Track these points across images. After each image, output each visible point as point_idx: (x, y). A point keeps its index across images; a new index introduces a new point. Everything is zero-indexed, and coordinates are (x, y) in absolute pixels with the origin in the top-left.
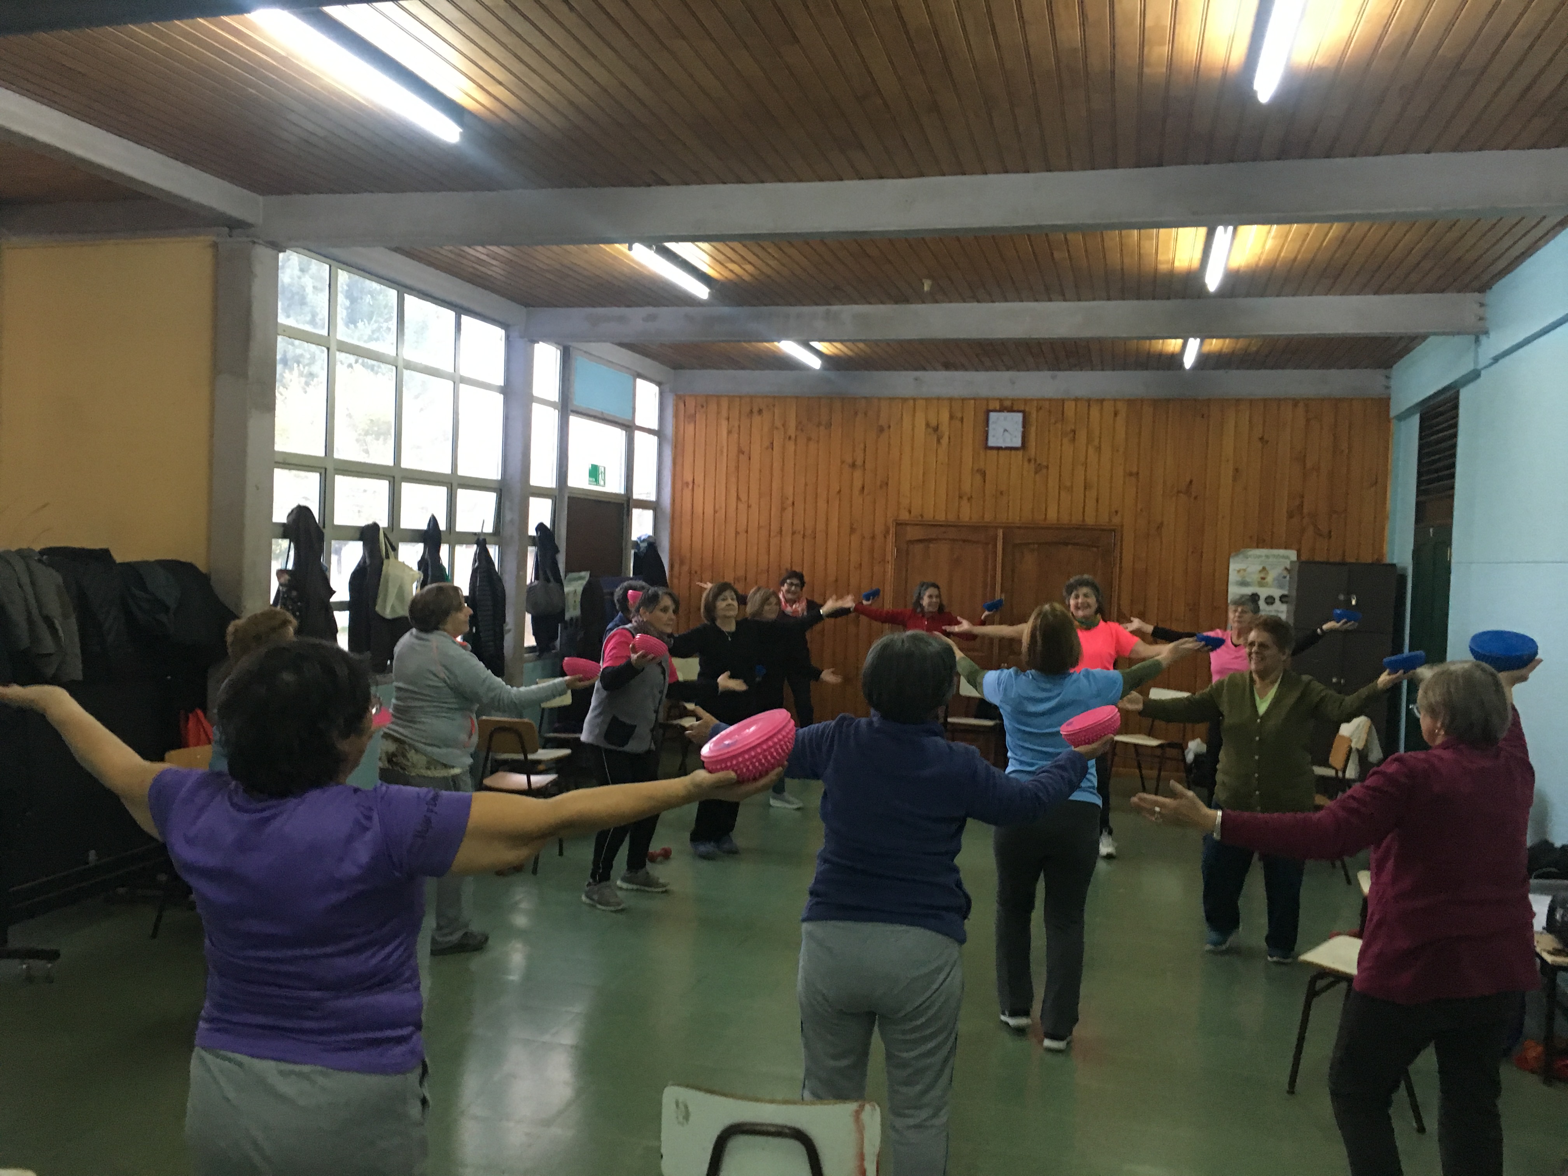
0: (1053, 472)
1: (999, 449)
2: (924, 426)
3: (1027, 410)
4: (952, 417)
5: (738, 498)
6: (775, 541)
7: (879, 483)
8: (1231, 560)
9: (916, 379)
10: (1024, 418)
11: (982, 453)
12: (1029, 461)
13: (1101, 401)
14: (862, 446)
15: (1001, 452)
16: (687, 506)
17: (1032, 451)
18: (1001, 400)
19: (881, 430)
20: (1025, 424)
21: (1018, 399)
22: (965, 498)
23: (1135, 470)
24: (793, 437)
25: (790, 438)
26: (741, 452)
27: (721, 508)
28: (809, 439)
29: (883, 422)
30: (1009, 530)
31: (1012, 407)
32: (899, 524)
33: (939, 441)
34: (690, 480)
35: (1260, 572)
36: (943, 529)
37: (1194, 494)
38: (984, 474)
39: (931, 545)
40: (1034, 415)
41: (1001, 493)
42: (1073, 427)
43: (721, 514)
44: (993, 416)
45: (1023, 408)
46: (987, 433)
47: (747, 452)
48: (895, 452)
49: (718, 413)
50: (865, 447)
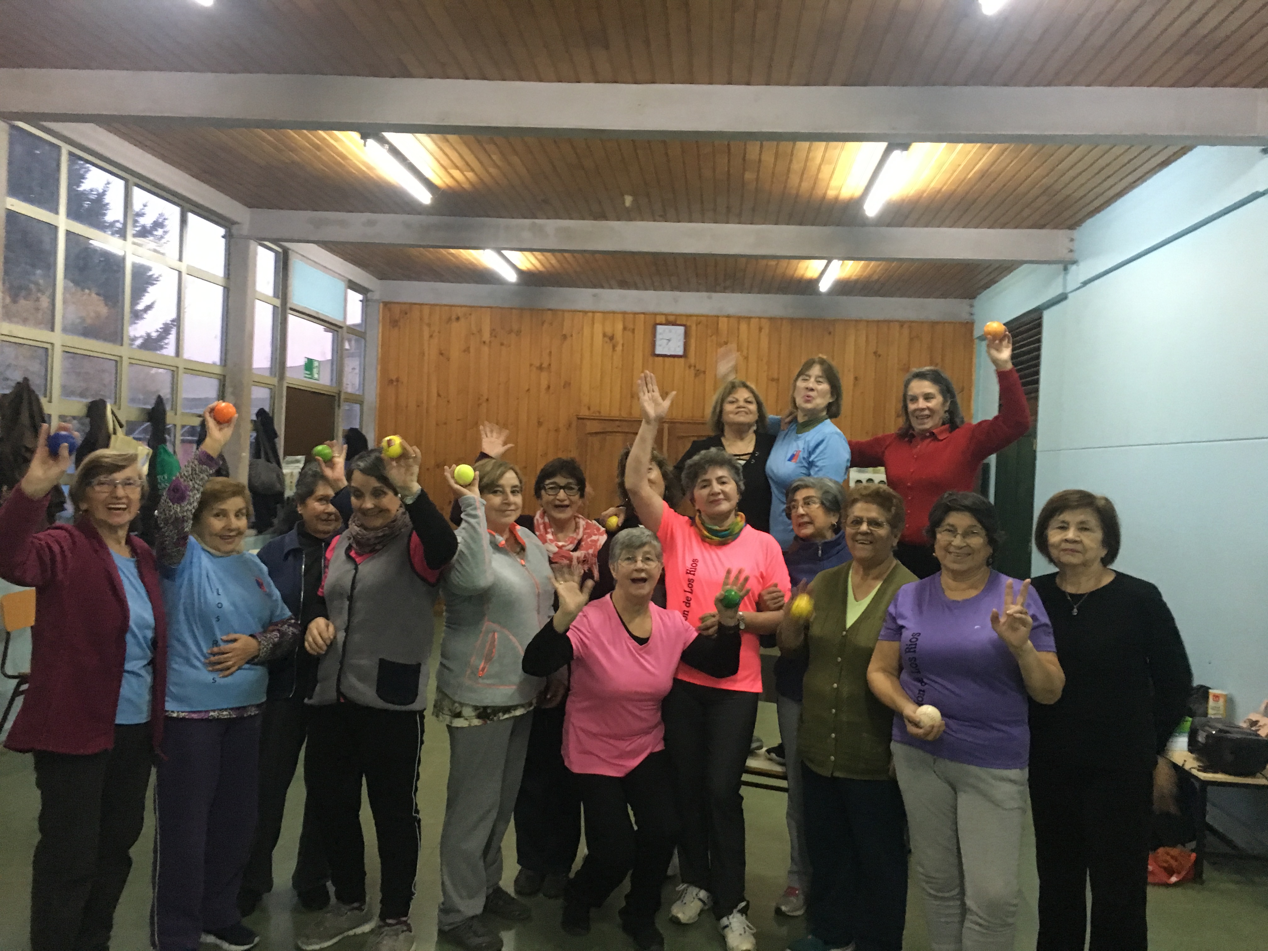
0: (709, 376)
1: (664, 356)
2: (601, 336)
3: (688, 324)
4: (625, 329)
5: (439, 395)
7: (562, 384)
9: (595, 295)
10: (686, 330)
11: (650, 359)
12: (690, 367)
13: (749, 318)
14: (548, 351)
15: (666, 359)
16: (392, 400)
17: (692, 359)
18: (666, 315)
19: (565, 337)
20: (687, 335)
21: (681, 315)
23: (776, 376)
24: (487, 341)
25: (485, 343)
26: (440, 353)
27: (422, 403)
28: (502, 344)
29: (566, 331)
30: (672, 425)
31: (676, 320)
32: (580, 419)
33: (614, 347)
34: (394, 378)
36: (617, 423)
39: (607, 437)
40: (694, 327)
42: (726, 339)
43: (422, 409)
44: (660, 328)
45: (684, 323)
46: (654, 342)
47: (446, 355)
48: (576, 357)
49: (420, 319)
50: (551, 352)
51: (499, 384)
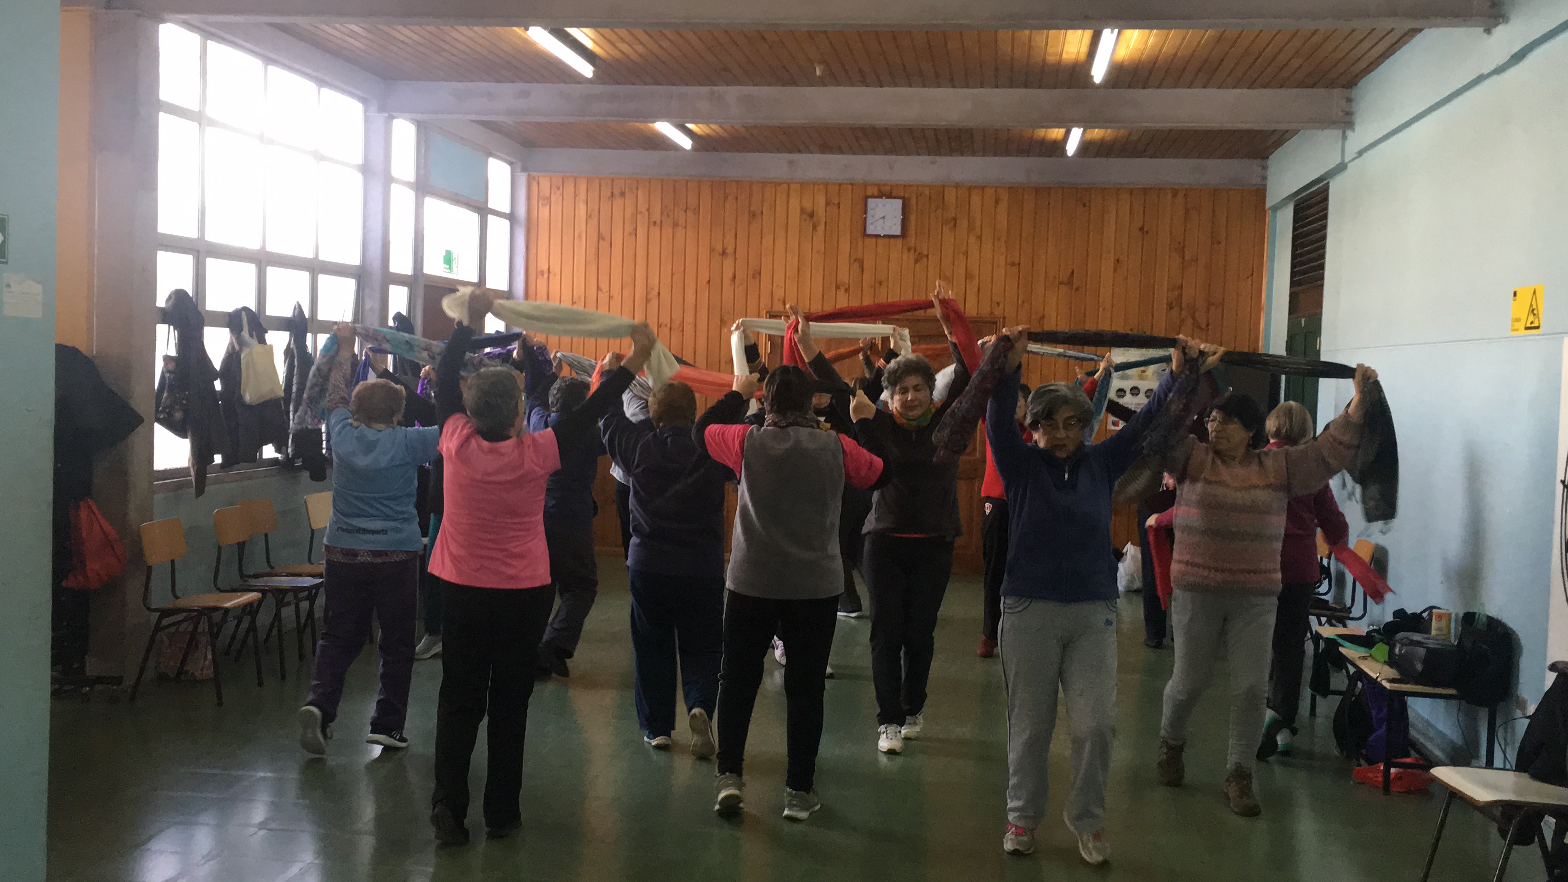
0: (933, 260)
1: (877, 236)
2: (798, 212)
3: (906, 196)
4: (828, 203)
5: (598, 288)
7: (751, 272)
9: (790, 162)
10: (904, 205)
11: (860, 240)
12: (909, 250)
13: (983, 188)
14: (733, 233)
15: (879, 240)
17: (912, 240)
18: (879, 185)
19: (753, 215)
20: (905, 211)
21: (897, 186)
22: (843, 289)
23: (1016, 260)
24: (658, 222)
25: (655, 223)
26: (600, 237)
27: (579, 299)
28: (675, 225)
29: (755, 207)
31: (891, 193)
32: (773, 316)
33: (815, 227)
34: (545, 268)
37: (1075, 286)
38: (861, 262)
40: (913, 201)
41: (880, 282)
42: (954, 215)
44: (871, 202)
45: (902, 194)
46: (865, 219)
47: (608, 238)
48: (768, 240)
49: (575, 196)
50: (736, 234)
51: (672, 274)
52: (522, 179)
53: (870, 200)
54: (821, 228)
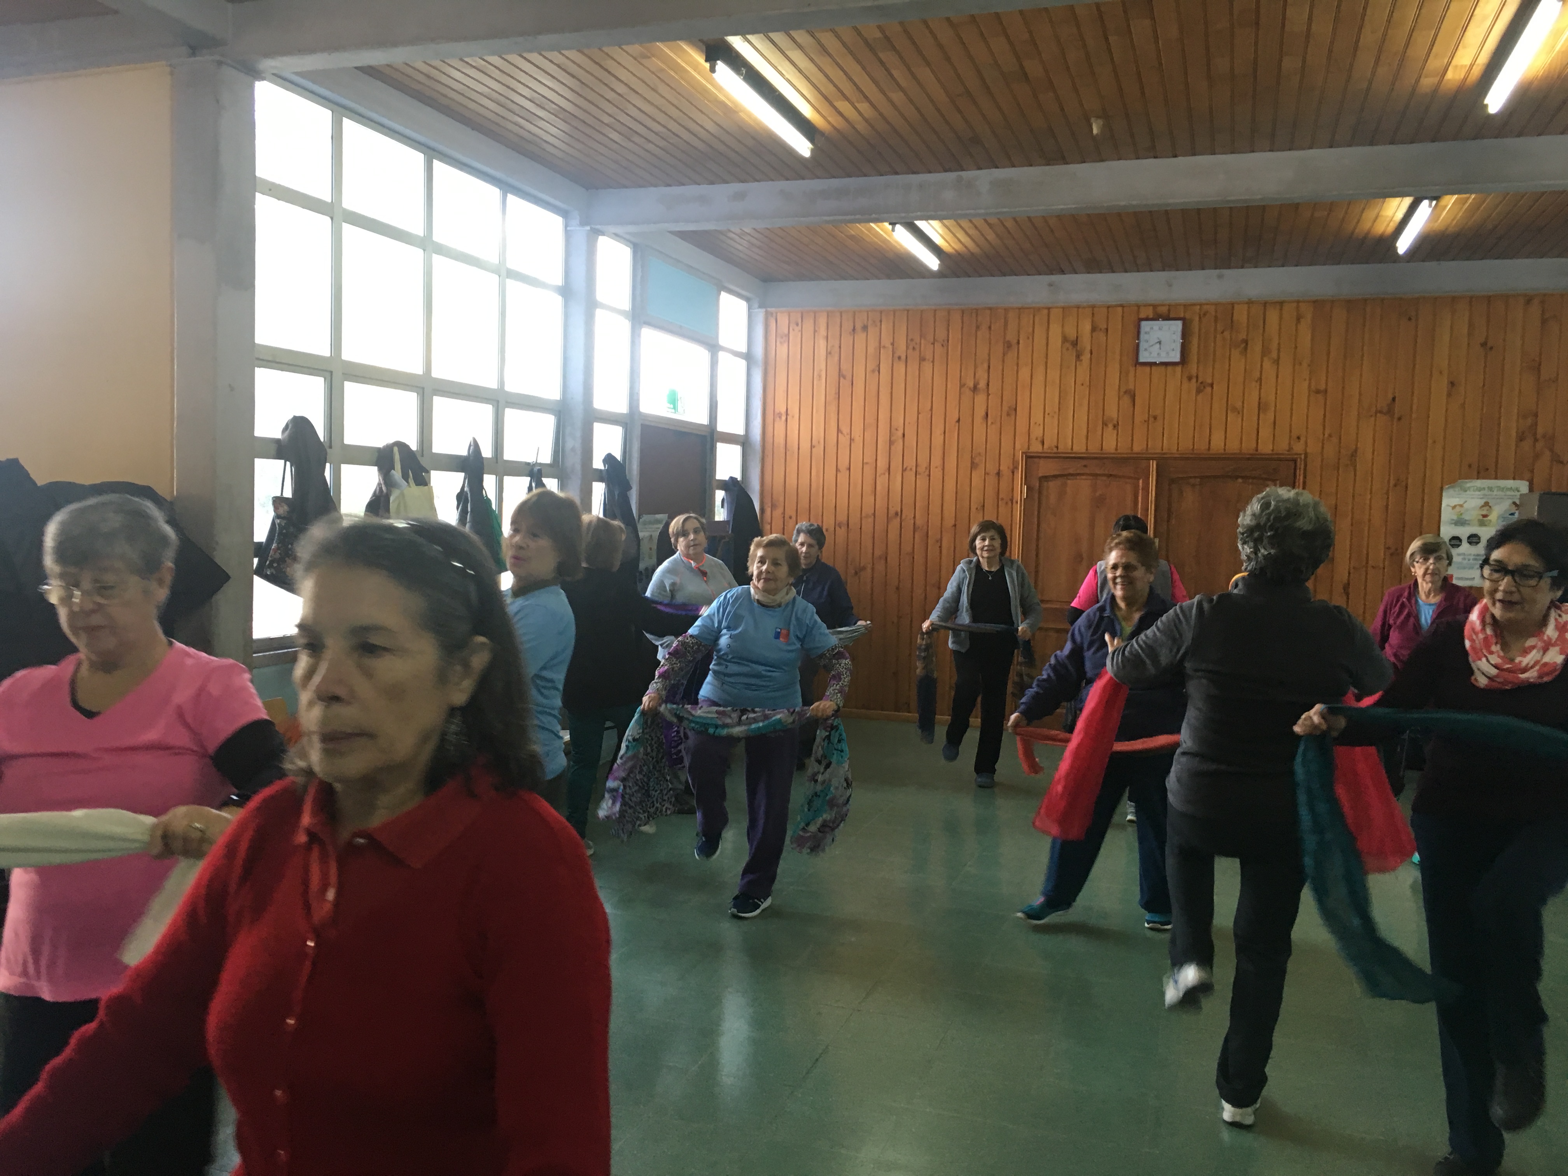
0: (1219, 389)
1: (1152, 364)
2: (1060, 341)
3: (1188, 316)
4: (1094, 329)
5: (839, 430)
6: (882, 482)
7: (1005, 408)
8: (1444, 494)
9: (1050, 285)
10: (1184, 325)
11: (1132, 369)
12: (1190, 378)
13: (1281, 303)
14: (986, 366)
15: (1154, 368)
16: (780, 439)
17: (1193, 368)
18: (1155, 306)
19: (1008, 345)
20: (1186, 335)
21: (1176, 305)
22: (1110, 426)
23: (1322, 387)
24: (903, 357)
25: (899, 358)
26: (841, 375)
27: (819, 442)
28: (922, 359)
29: (1011, 336)
30: (1163, 462)
31: (1170, 314)
32: (1029, 457)
33: (1078, 357)
34: (783, 410)
35: (1483, 506)
36: (1084, 462)
37: (1396, 416)
38: (1132, 394)
39: (1069, 481)
40: (1196, 322)
41: (1155, 418)
42: (1245, 337)
43: (818, 451)
44: (1145, 326)
45: (1182, 316)
46: (1138, 345)
47: (849, 377)
48: (1025, 373)
49: (815, 331)
50: (989, 367)
51: (918, 413)
52: (760, 315)
53: (1144, 324)
54: (1086, 357)
